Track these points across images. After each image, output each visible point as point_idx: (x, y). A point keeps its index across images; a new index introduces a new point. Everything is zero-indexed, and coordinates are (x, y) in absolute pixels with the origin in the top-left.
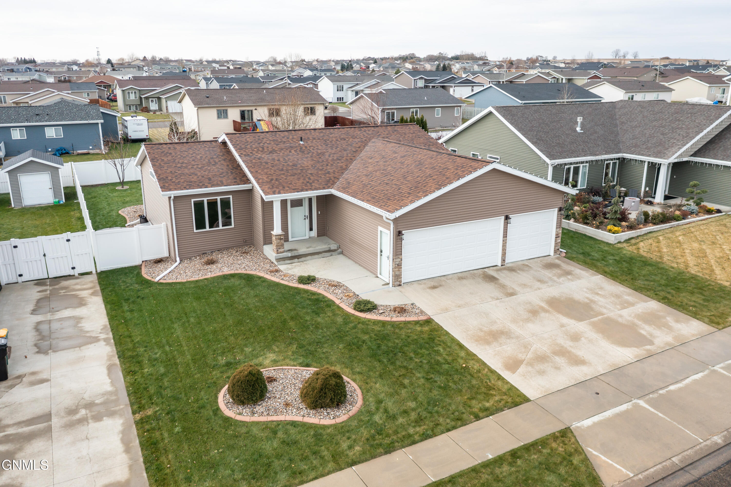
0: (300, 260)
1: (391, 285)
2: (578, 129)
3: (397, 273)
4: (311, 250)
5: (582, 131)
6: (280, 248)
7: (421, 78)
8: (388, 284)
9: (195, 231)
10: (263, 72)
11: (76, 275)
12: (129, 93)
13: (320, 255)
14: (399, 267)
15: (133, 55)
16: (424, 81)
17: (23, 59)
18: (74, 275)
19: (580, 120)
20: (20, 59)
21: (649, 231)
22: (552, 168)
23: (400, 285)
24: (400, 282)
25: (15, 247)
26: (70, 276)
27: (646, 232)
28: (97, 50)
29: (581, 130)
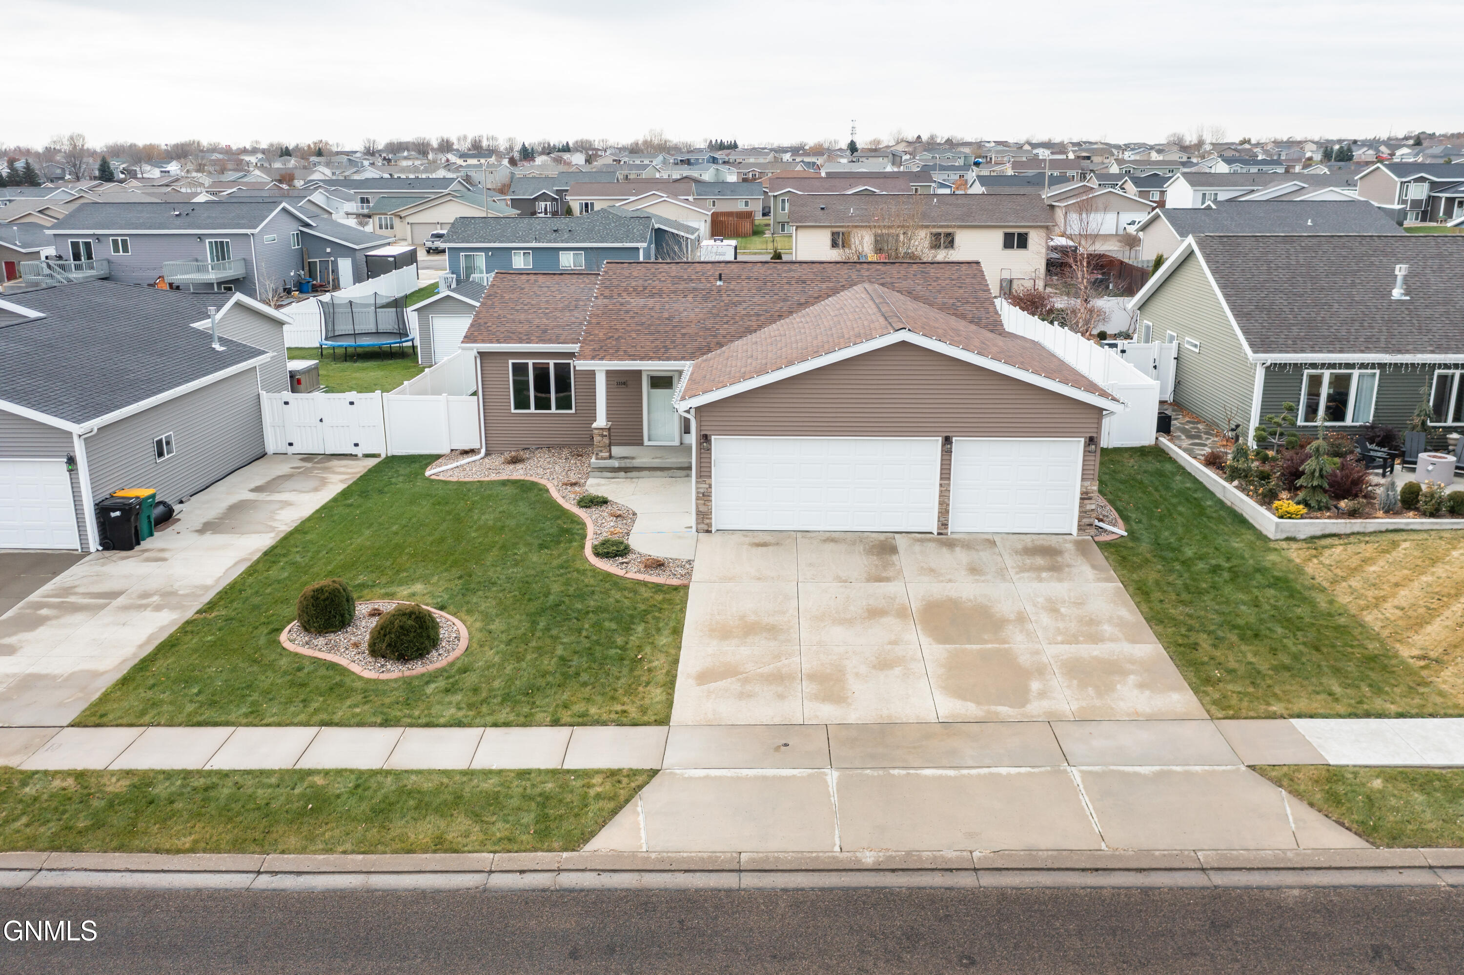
0: (629, 474)
1: (694, 529)
2: (1397, 293)
3: (702, 508)
4: (657, 462)
5: (1408, 298)
6: (601, 451)
7: (1422, 180)
8: (691, 527)
9: (513, 411)
10: (1119, 165)
11: (360, 455)
12: (783, 201)
13: (666, 473)
14: (705, 498)
15: (899, 132)
16: (1426, 185)
17: (719, 141)
18: (356, 456)
19: (1401, 270)
20: (714, 142)
21: (1391, 527)
22: (1264, 371)
23: (709, 531)
24: (710, 525)
25: (286, 403)
26: (351, 455)
27: (1383, 529)
28: (851, 125)
29: (1406, 295)
